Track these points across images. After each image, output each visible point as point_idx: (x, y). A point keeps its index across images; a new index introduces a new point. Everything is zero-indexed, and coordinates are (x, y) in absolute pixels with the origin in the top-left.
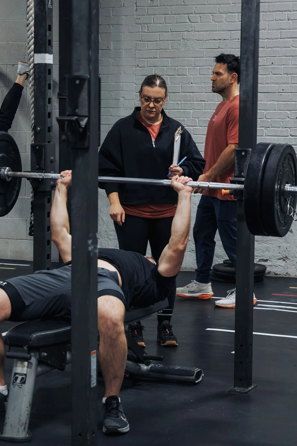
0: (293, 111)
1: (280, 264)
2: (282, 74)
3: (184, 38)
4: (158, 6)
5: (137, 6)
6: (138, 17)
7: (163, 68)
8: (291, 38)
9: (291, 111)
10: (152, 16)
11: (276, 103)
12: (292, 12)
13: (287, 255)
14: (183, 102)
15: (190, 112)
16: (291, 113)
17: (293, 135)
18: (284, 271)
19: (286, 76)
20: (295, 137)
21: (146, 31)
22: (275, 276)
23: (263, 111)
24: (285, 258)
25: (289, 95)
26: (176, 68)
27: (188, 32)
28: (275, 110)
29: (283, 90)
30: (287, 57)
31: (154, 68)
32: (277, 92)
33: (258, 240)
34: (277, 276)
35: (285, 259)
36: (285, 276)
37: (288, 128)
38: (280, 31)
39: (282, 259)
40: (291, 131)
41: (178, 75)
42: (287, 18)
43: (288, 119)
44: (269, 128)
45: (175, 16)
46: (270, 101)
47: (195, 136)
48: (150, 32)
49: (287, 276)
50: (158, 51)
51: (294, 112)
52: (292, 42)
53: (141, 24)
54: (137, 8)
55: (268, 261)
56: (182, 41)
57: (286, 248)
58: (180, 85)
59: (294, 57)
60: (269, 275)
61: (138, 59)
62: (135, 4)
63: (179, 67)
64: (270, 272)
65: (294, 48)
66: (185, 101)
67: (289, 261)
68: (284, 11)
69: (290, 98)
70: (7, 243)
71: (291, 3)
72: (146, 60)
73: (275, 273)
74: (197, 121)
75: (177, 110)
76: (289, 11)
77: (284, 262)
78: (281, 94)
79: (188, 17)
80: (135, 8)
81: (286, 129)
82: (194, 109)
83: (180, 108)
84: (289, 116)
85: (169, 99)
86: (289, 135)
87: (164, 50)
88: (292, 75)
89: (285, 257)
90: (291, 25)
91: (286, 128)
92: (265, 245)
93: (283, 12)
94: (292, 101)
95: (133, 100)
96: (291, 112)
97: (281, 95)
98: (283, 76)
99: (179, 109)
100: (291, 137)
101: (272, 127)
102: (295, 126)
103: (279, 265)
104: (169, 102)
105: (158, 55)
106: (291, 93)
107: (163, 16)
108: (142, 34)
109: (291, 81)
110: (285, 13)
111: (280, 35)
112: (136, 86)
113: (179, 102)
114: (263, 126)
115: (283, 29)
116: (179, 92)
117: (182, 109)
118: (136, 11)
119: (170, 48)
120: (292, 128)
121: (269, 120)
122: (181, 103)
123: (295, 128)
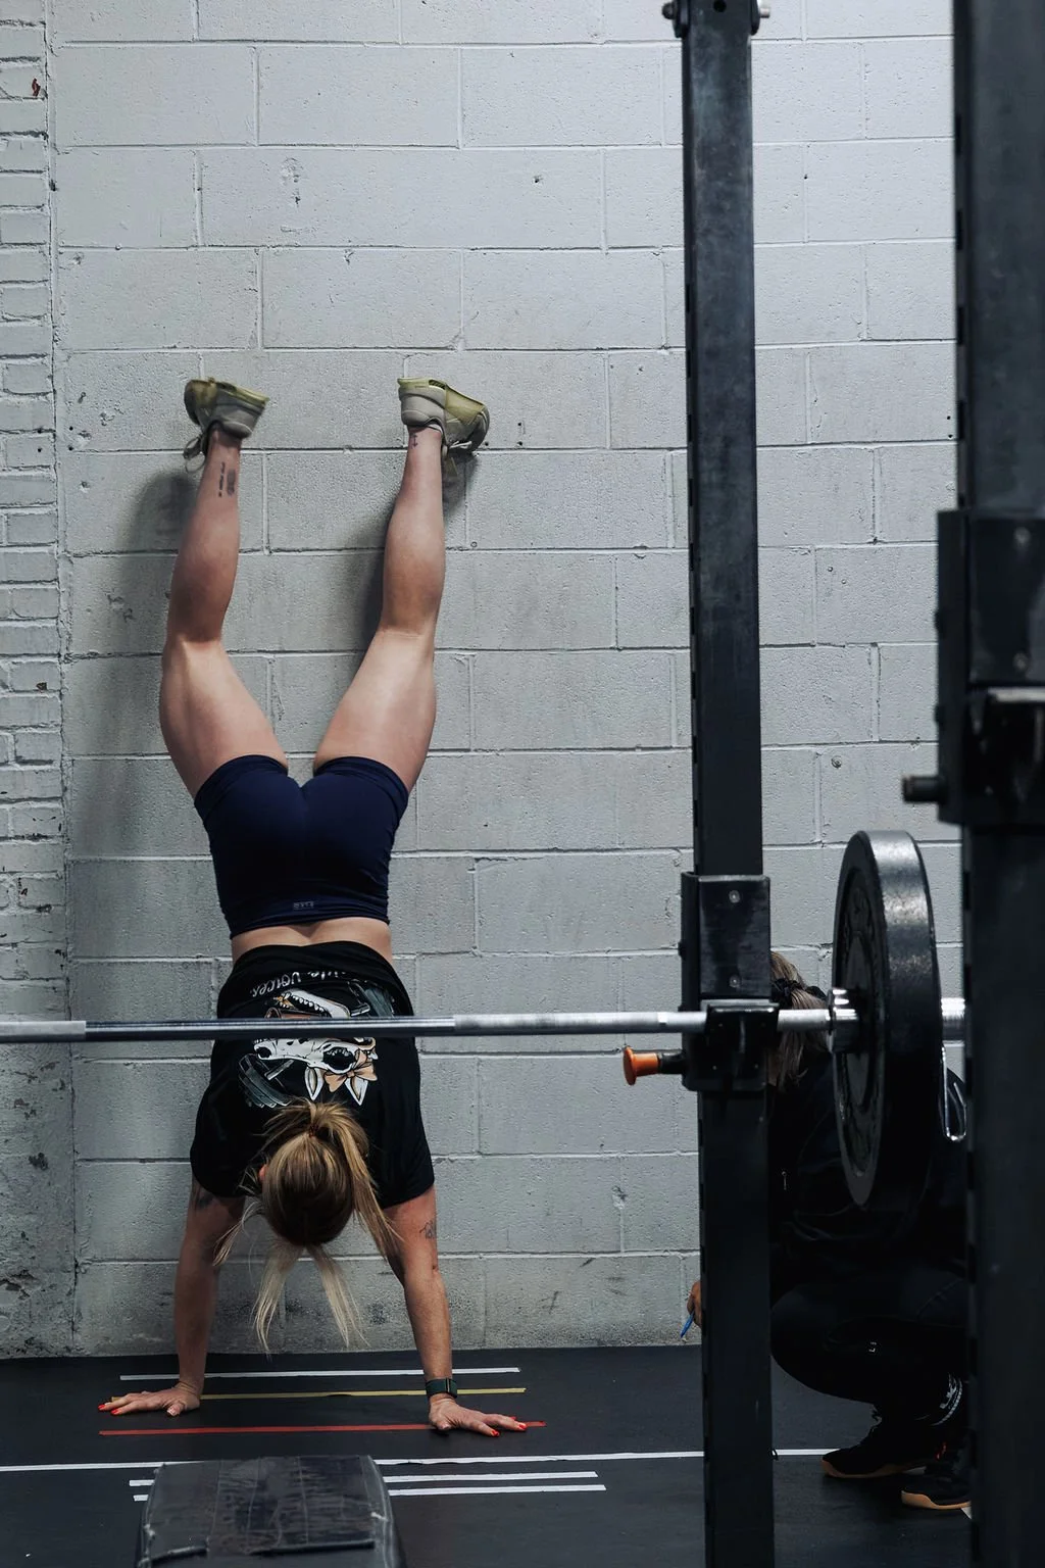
0: (24, 660)
9: (15, 660)
13: (27, 1263)
16: (13, 666)
17: (27, 758)
18: (15, 1335)
20: (37, 768)
24: (19, 1276)
35: (17, 1281)
36: (20, 1355)
39: (6, 1281)
40: (16, 742)
49: (30, 1354)
51: (28, 663)
52: (6, 371)
57: (23, 1235)
59: (13, 436)
65: (15, 399)
67: (39, 1288)
69: (9, 604)
77: (15, 1296)
84: (8, 681)
86: (11, 757)
88: (13, 511)
89: (18, 1272)
94: (14, 617)
96: (14, 663)
100: (18, 767)
102: (35, 722)
106: (8, 582)
109: (7, 535)
120: (23, 731)
123: (34, 730)
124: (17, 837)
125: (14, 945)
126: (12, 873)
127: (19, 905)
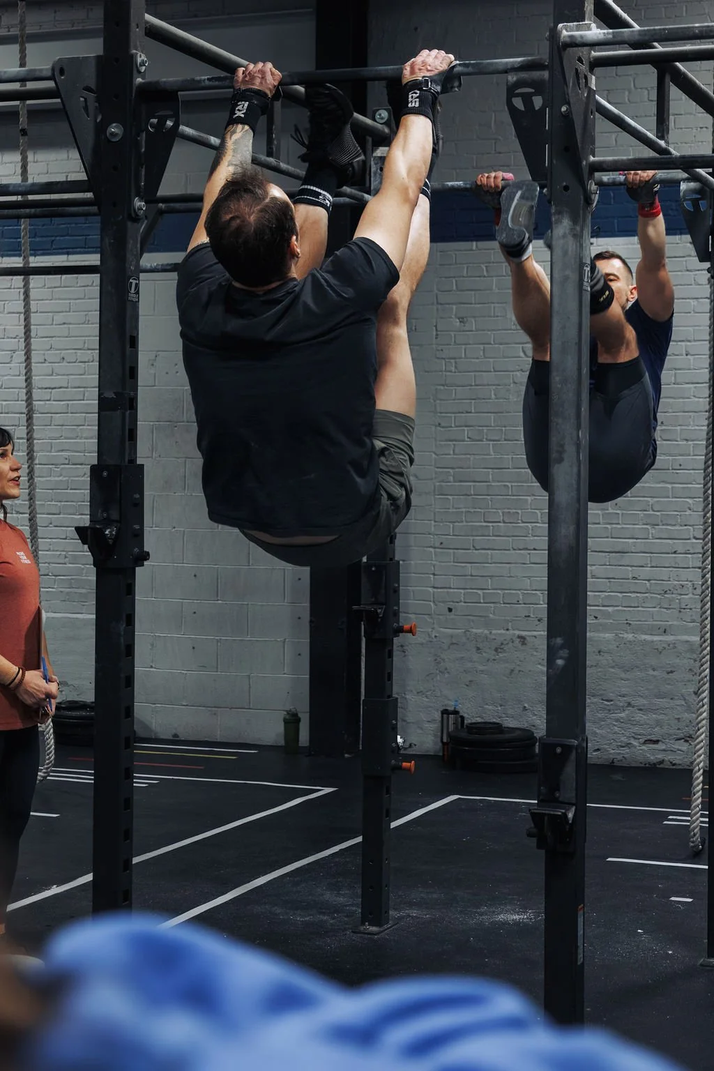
1: (680, 748)
2: (679, 439)
3: (516, 381)
4: (472, 331)
5: (437, 330)
6: (440, 348)
7: (481, 428)
8: (693, 383)
10: (463, 346)
11: (669, 486)
12: (693, 343)
14: (516, 484)
15: (527, 500)
16: (694, 502)
17: (698, 538)
18: (686, 760)
19: (685, 442)
21: (453, 369)
22: (672, 767)
23: (649, 499)
24: (689, 737)
25: (691, 473)
26: (503, 428)
27: (523, 372)
28: (668, 497)
29: (680, 465)
30: (687, 414)
31: (466, 428)
32: (670, 468)
33: (642, 708)
34: (674, 767)
35: (688, 739)
37: (690, 526)
38: (673, 372)
39: (683, 738)
40: (694, 531)
41: (505, 440)
42: (684, 353)
43: (688, 512)
44: (658, 525)
45: (501, 346)
46: (659, 483)
47: (536, 538)
48: (460, 372)
50: (473, 401)
52: (695, 389)
53: (444, 359)
54: (439, 333)
55: (660, 743)
56: (512, 385)
57: (690, 721)
58: (510, 457)
60: (662, 766)
61: (439, 414)
62: (434, 328)
63: (507, 428)
64: (663, 760)
65: (697, 399)
66: (518, 482)
68: (680, 341)
69: (693, 478)
70: (215, 714)
71: (691, 329)
72: (453, 415)
73: (671, 763)
74: (539, 514)
75: (505, 497)
76: (689, 341)
77: (687, 744)
78: (678, 471)
79: (523, 348)
80: (435, 333)
81: (686, 527)
82: (534, 495)
83: (510, 494)
84: (692, 506)
85: (492, 478)
86: (692, 537)
87: (483, 401)
88: (696, 443)
89: (687, 735)
90: (692, 364)
91: (686, 525)
92: (654, 716)
93: (679, 343)
95: (432, 479)
97: (677, 473)
98: (680, 443)
99: (508, 495)
100: (694, 541)
101: (663, 525)
103: (678, 750)
104: (493, 484)
105: (473, 408)
107: (482, 346)
108: (446, 376)
109: (693, 451)
110: (681, 345)
111: (673, 378)
112: (436, 457)
113: (509, 484)
114: (649, 521)
115: (679, 369)
116: (507, 467)
117: (513, 496)
118: (436, 338)
119: (493, 396)
120: (697, 527)
121: (658, 513)
122: (512, 486)
124: (693, 568)
125: (691, 609)
126: (691, 581)
127: (693, 594)
